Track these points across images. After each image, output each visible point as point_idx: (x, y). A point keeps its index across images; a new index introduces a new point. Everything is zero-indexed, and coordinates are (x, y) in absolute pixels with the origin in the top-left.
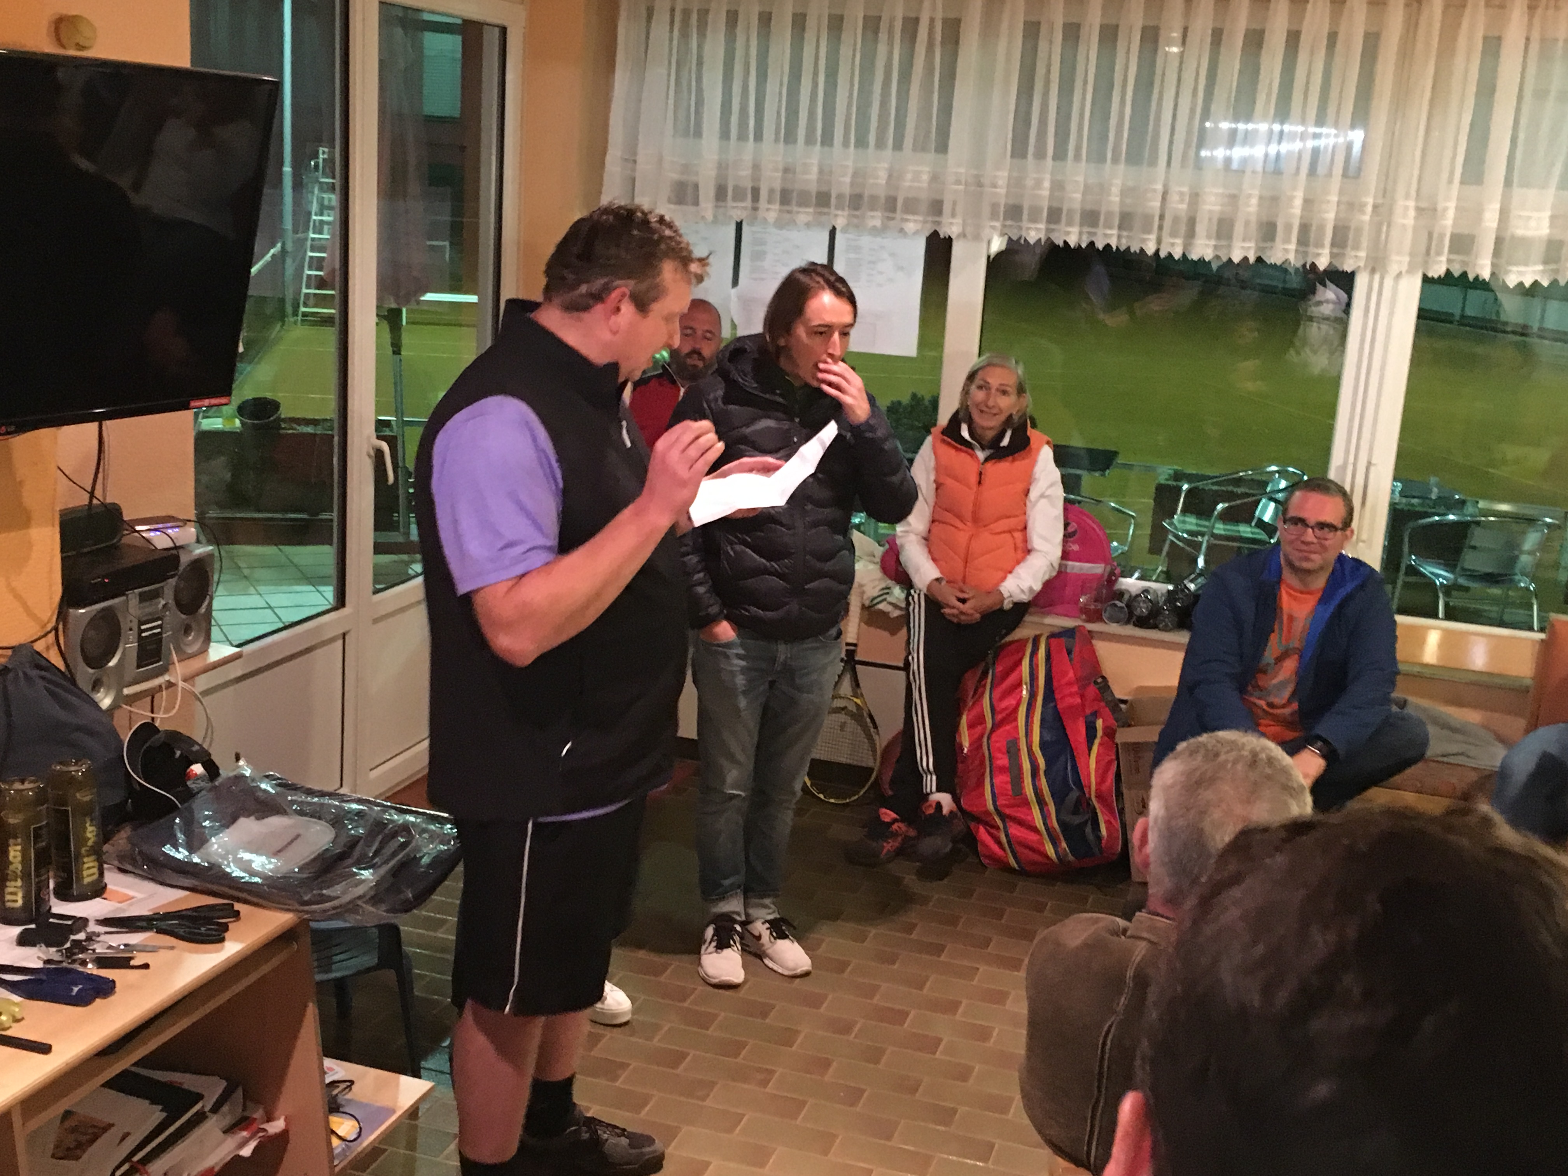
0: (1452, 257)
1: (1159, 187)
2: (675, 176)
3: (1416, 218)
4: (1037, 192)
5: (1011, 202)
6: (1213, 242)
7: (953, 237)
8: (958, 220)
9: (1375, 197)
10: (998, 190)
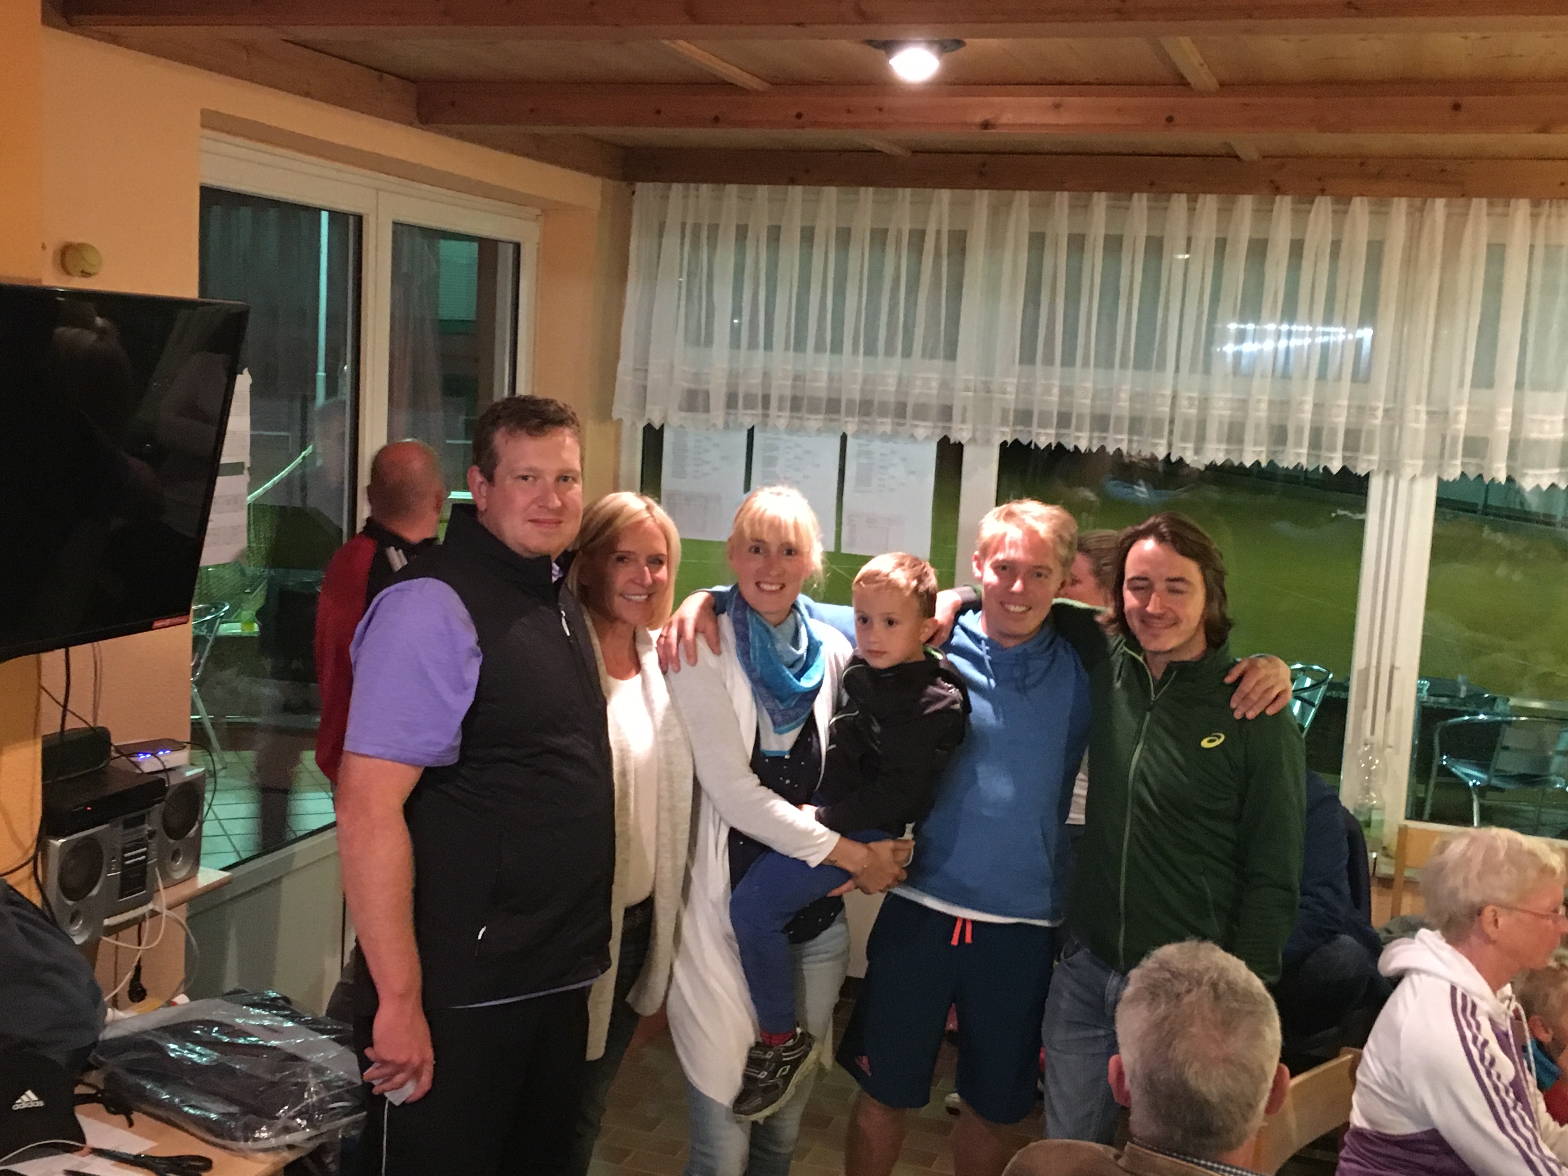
0: (1467, 460)
1: (1168, 392)
2: (686, 385)
3: (1428, 422)
4: (1045, 398)
5: (1021, 407)
6: (1224, 446)
7: (963, 442)
8: (968, 426)
9: (1386, 401)
10: (1008, 396)
